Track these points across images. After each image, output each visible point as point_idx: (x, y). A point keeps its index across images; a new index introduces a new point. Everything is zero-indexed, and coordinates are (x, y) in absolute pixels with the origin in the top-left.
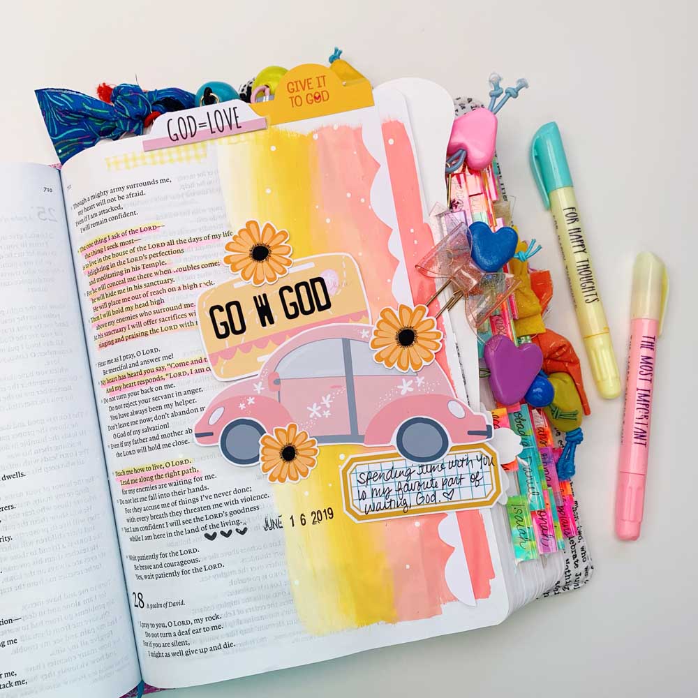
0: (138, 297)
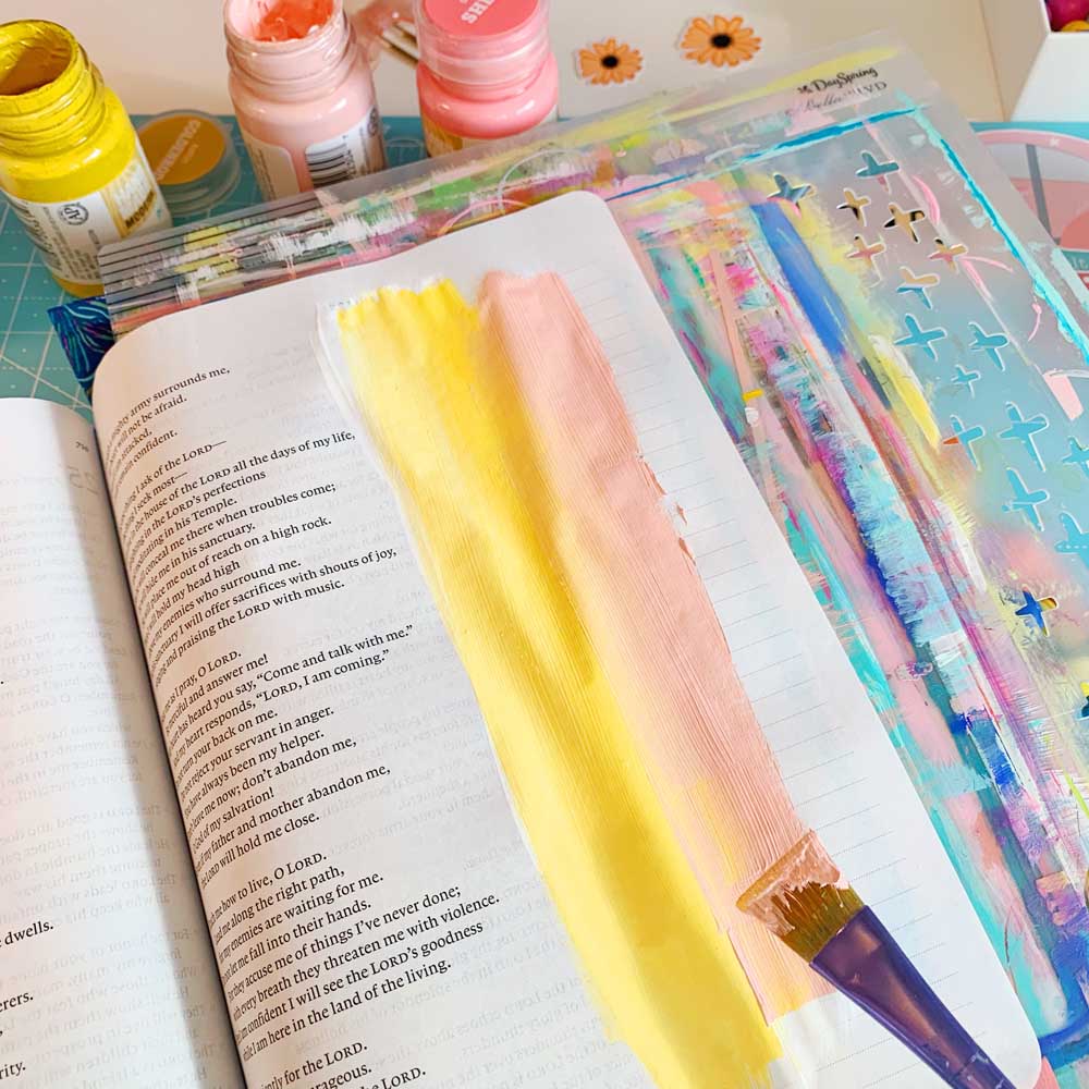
0: (191, 571)
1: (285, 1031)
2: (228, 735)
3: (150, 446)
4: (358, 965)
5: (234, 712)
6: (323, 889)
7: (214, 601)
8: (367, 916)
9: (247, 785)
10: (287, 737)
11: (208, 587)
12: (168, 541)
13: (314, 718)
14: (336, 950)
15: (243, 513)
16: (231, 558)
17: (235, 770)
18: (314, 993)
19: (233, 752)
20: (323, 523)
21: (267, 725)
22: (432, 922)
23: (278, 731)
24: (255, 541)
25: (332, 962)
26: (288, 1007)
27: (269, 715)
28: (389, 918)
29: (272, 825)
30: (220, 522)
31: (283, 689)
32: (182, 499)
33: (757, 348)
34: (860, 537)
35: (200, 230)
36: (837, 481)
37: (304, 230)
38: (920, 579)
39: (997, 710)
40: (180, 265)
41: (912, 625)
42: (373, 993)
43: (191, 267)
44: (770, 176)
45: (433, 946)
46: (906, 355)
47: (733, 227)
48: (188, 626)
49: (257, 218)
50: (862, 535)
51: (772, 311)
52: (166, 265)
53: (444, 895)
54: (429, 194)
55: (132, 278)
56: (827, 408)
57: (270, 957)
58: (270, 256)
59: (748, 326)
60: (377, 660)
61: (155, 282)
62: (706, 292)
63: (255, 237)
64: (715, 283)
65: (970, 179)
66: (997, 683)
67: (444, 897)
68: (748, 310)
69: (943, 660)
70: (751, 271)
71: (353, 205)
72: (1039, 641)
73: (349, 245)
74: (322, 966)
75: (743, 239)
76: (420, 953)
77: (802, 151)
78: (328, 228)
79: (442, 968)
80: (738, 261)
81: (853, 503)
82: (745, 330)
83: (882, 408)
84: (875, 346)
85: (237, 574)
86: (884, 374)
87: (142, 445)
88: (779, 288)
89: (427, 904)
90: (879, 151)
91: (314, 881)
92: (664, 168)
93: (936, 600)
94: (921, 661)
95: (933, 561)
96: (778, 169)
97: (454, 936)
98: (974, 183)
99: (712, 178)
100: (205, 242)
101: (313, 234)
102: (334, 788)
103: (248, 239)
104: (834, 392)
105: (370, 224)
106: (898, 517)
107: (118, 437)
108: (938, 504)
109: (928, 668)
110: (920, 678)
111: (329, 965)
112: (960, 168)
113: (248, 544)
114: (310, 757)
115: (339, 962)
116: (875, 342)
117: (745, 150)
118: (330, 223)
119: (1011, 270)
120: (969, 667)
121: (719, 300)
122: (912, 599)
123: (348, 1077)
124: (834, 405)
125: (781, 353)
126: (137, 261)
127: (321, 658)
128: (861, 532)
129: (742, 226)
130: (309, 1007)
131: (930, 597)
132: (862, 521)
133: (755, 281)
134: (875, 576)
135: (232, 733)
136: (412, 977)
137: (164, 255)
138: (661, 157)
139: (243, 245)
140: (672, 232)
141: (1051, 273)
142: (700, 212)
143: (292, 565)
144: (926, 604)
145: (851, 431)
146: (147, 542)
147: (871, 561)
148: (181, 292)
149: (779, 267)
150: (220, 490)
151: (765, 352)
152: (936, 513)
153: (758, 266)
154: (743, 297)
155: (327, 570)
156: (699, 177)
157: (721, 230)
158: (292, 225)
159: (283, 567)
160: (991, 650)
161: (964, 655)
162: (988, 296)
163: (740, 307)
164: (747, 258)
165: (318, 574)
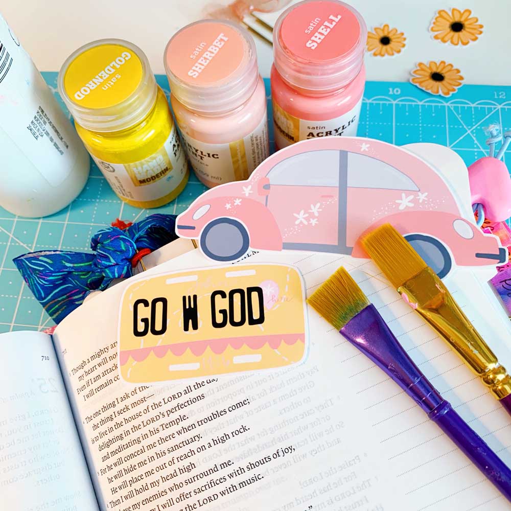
0: (163, 467)
7: (181, 491)
11: (176, 480)
12: (145, 443)
15: (193, 426)
16: (191, 459)
20: (245, 429)
24: (202, 448)
30: (179, 433)
32: (153, 413)
85: (194, 472)
113: (199, 450)
143: (228, 464)
150: (177, 409)
155: (252, 466)
159: (222, 466)
165: (246, 469)
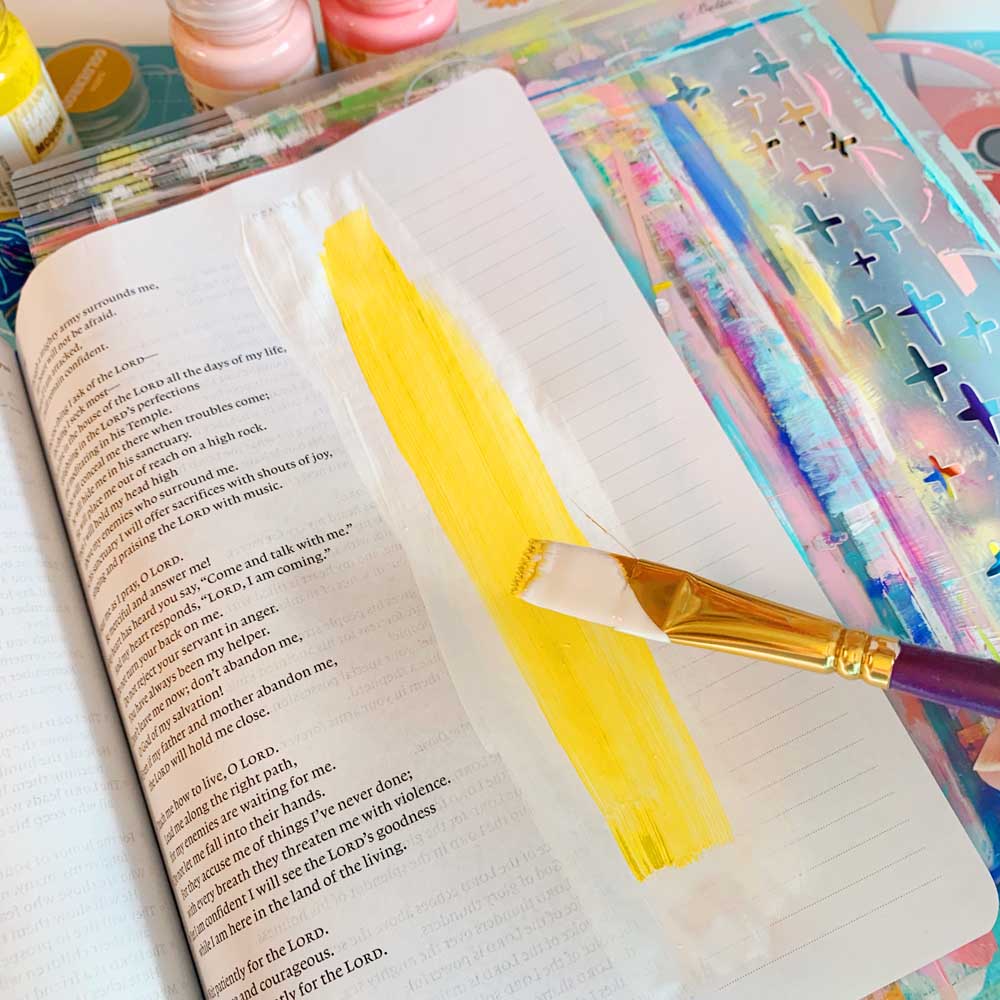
0: (128, 480)
1: (246, 922)
2: (174, 637)
3: (81, 361)
4: (314, 853)
5: (179, 615)
6: (276, 781)
7: (152, 508)
8: (321, 804)
9: (196, 684)
10: (234, 637)
11: (147, 495)
12: (104, 452)
13: (260, 616)
14: (293, 840)
15: (179, 422)
16: (168, 466)
17: (183, 671)
18: (273, 883)
19: (180, 654)
20: (259, 429)
21: (212, 627)
22: (387, 806)
23: (224, 631)
24: (192, 450)
25: (289, 852)
26: (248, 898)
27: (214, 616)
28: (344, 805)
29: (223, 722)
30: (156, 432)
31: (228, 591)
32: (116, 410)
33: (664, 243)
34: (772, 417)
35: (113, 150)
36: (748, 363)
37: (215, 146)
38: (832, 453)
39: (911, 572)
40: (95, 186)
41: (825, 497)
42: (332, 878)
43: (106, 187)
44: (667, 77)
45: (389, 830)
46: (807, 242)
47: (635, 128)
48: (128, 533)
49: (170, 136)
50: (773, 414)
51: (677, 205)
52: (80, 186)
53: (396, 780)
54: (338, 105)
55: (48, 200)
56: (734, 295)
57: (227, 851)
58: (184, 173)
59: (654, 221)
60: (319, 559)
61: (70, 204)
62: (613, 190)
63: (168, 154)
64: (621, 181)
65: (859, 72)
66: (910, 548)
67: (397, 782)
68: (654, 206)
69: (857, 529)
70: (654, 168)
71: (263, 119)
72: (947, 505)
73: (261, 159)
74: (281, 856)
75: (645, 138)
76: (376, 837)
77: (696, 53)
78: (239, 143)
79: (398, 850)
80: (642, 159)
81: (764, 385)
82: (651, 225)
83: (787, 293)
84: (776, 236)
85: (175, 481)
86: (787, 261)
87: (73, 359)
88: (684, 184)
89: (380, 789)
90: (770, 50)
91: (268, 774)
92: (565, 73)
93: (847, 472)
94: (836, 531)
95: (843, 434)
96: (675, 70)
97: (408, 819)
98: (862, 76)
99: (612, 82)
100: (118, 162)
101: (223, 150)
102: (284, 683)
103: (162, 157)
104: (739, 279)
105: (280, 137)
106: (807, 396)
107: (48, 354)
108: (845, 382)
109: (843, 537)
110: (835, 548)
111: (287, 855)
112: (848, 62)
113: (185, 452)
114: (258, 654)
115: (296, 851)
116: (777, 230)
117: (643, 53)
118: (241, 138)
119: (901, 157)
120: (883, 533)
121: (625, 197)
122: (825, 473)
123: (311, 962)
124: (740, 292)
125: (687, 245)
126: (53, 183)
127: (264, 559)
128: (773, 411)
129: (644, 126)
130: (269, 896)
131: (842, 470)
132: (773, 402)
133: (659, 178)
134: (788, 453)
135: (178, 635)
136: (369, 861)
137: (78, 176)
138: (561, 63)
139: (156, 163)
140: (577, 134)
141: (940, 158)
142: (603, 114)
143: (230, 469)
144: (838, 476)
145: (758, 317)
146: (82, 454)
147: (784, 439)
148: (97, 212)
149: (681, 163)
150: (155, 401)
151: (671, 245)
152: (842, 390)
153: (661, 163)
154: (648, 193)
155: (265, 473)
156: (600, 81)
157: (624, 130)
158: (203, 141)
159: (220, 472)
160: (903, 517)
161: (877, 522)
162: (880, 182)
163: (646, 203)
164: (649, 157)
165: (256, 477)
